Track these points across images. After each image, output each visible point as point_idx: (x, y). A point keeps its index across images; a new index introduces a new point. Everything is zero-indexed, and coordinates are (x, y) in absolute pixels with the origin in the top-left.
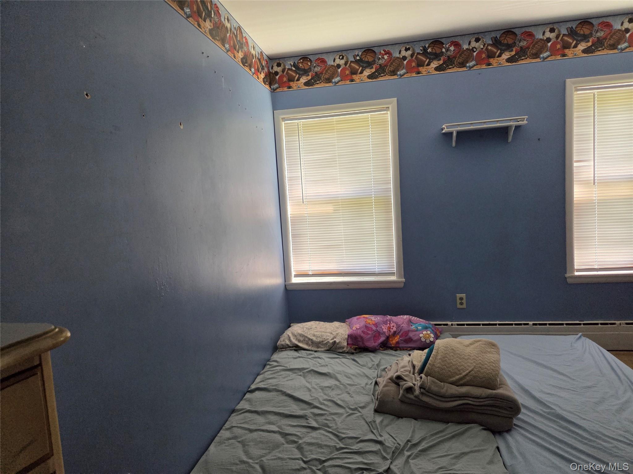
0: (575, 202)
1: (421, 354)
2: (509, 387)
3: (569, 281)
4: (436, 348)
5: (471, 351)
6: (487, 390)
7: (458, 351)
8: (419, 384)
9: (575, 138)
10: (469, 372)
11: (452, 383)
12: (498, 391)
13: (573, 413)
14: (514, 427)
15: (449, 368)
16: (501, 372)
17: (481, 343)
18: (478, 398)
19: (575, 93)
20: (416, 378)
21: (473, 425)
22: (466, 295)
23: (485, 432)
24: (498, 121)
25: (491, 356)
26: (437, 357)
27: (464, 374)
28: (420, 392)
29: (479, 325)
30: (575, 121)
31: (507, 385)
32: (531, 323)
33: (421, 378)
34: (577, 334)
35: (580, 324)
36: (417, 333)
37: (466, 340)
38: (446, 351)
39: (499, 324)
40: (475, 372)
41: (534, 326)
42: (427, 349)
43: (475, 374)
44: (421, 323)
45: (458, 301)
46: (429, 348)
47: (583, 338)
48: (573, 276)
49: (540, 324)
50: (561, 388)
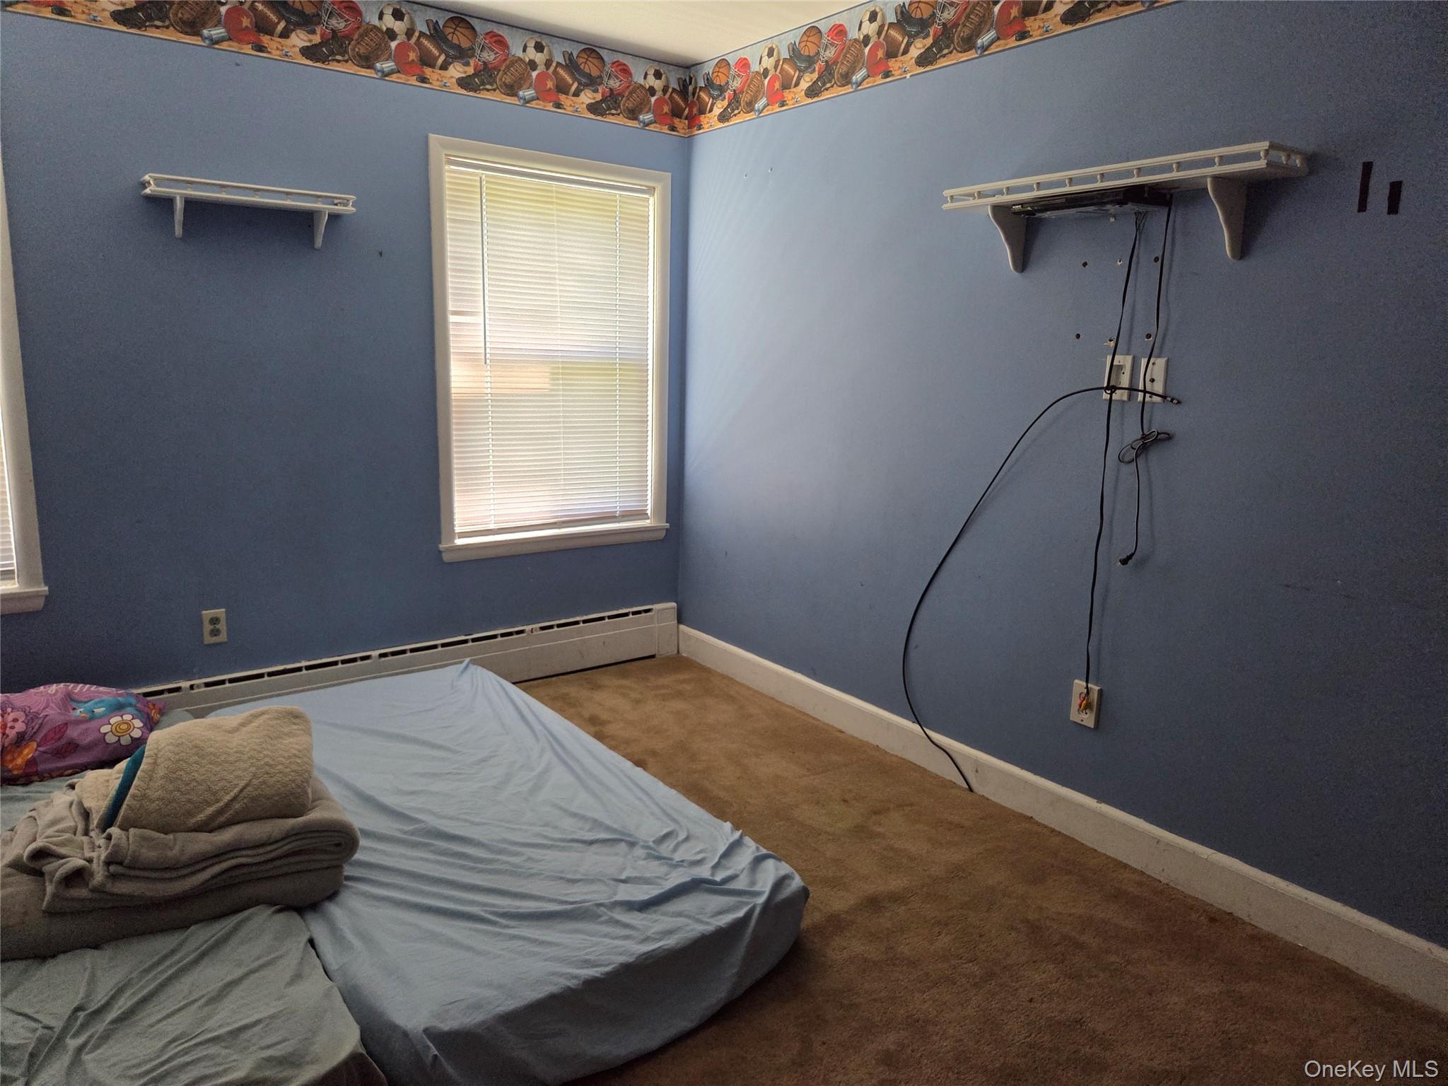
0: (453, 397)
1: (107, 778)
2: (333, 801)
3: (446, 557)
4: (151, 753)
5: (243, 740)
6: (288, 820)
7: (211, 746)
8: (103, 857)
9: (450, 263)
10: (241, 791)
11: (199, 828)
12: (308, 817)
13: (458, 819)
14: (345, 883)
15: (188, 793)
16: (316, 773)
17: (267, 716)
18: (263, 845)
19: (447, 167)
20: (92, 843)
21: (251, 910)
22: (226, 612)
23: (281, 917)
24: (288, 193)
25: (291, 744)
26: (155, 776)
27: (228, 798)
28: (106, 873)
29: (261, 676)
30: (449, 226)
31: (328, 799)
32: (375, 653)
33: (109, 838)
34: (461, 662)
35: (465, 642)
36: (93, 724)
37: (229, 718)
38: (178, 754)
39: (308, 668)
40: (254, 788)
41: (383, 659)
42: (124, 761)
43: (256, 790)
44: (105, 697)
45: (207, 628)
46: (130, 756)
47: (473, 668)
48: (453, 547)
49: (394, 654)
50: (435, 775)
